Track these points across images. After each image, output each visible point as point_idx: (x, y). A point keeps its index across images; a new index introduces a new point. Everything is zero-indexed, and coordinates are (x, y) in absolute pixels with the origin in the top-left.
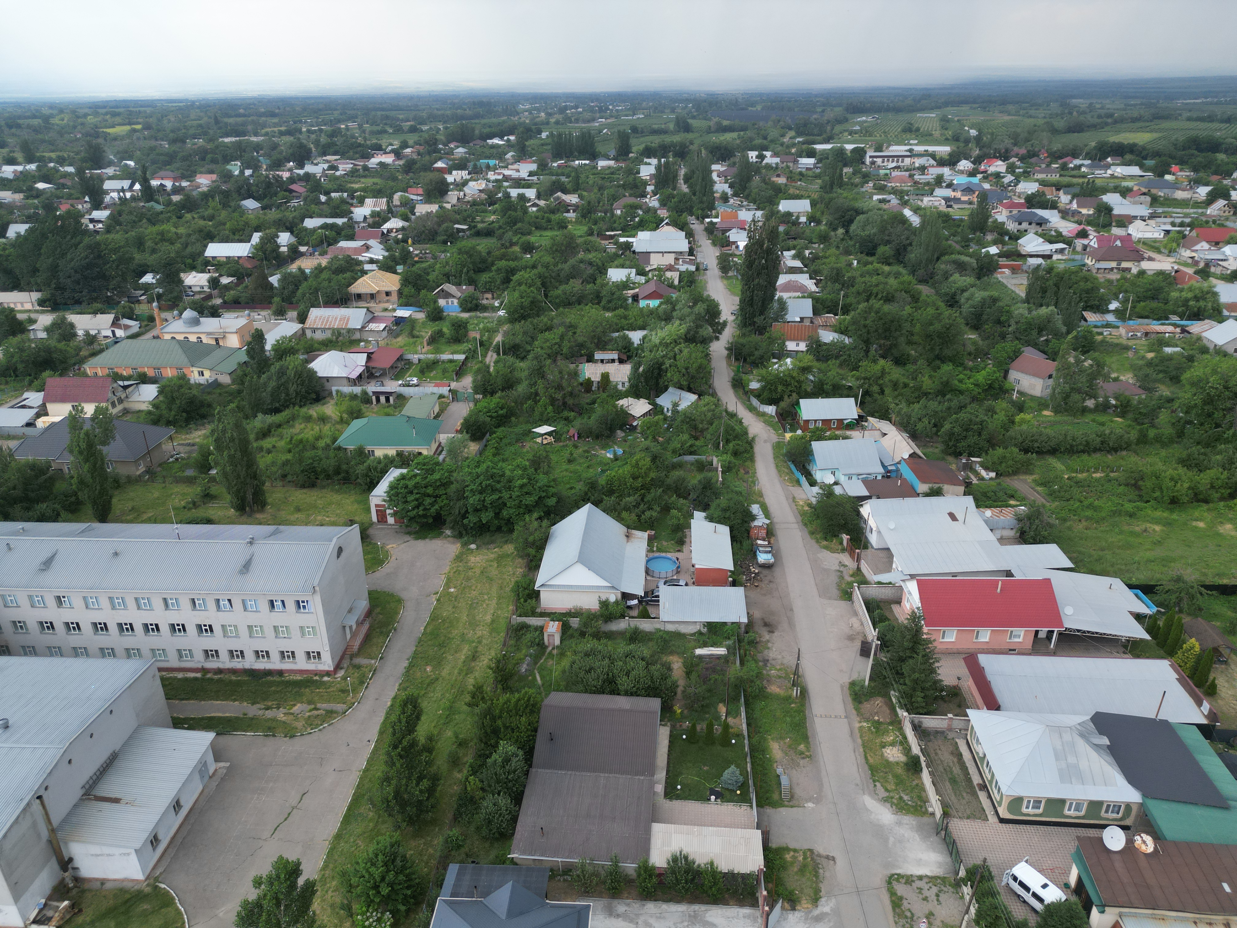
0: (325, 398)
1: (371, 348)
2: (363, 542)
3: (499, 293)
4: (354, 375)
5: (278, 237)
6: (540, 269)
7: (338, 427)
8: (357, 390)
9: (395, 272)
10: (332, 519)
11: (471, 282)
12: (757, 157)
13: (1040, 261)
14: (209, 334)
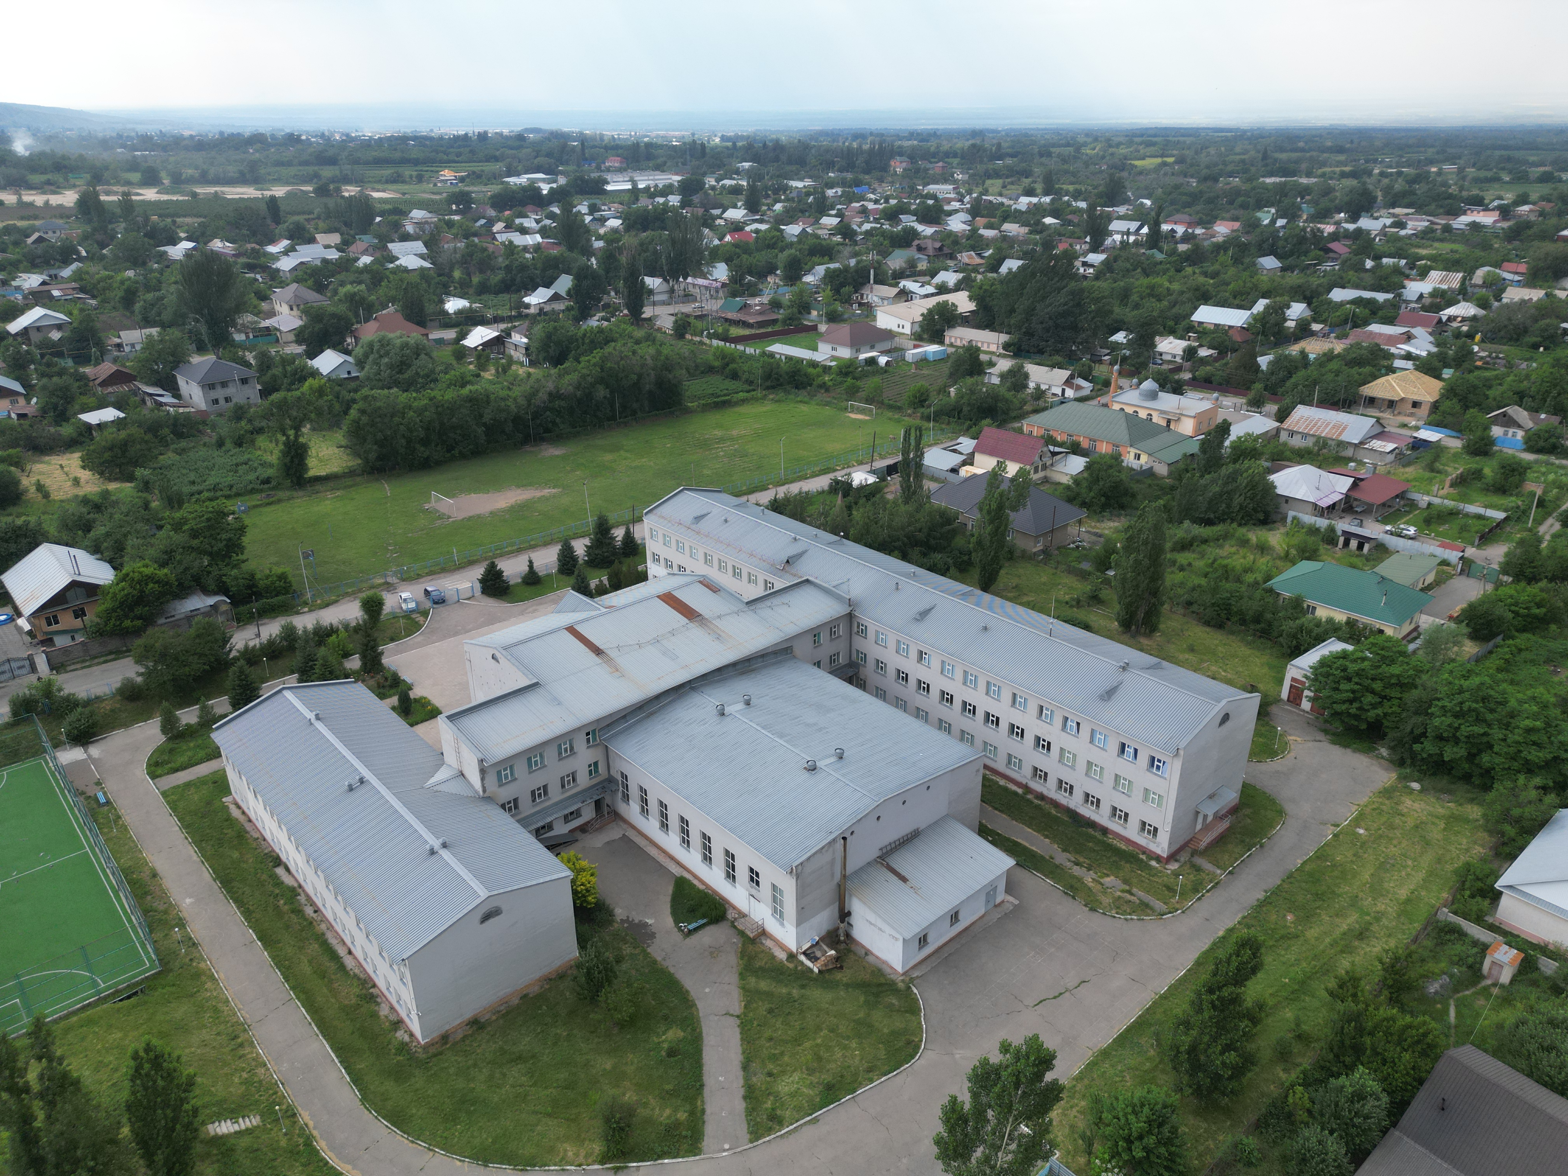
0: (1274, 522)
1: (1362, 473)
2: (1258, 719)
4: (1325, 503)
5: (1289, 308)
7: (1279, 563)
8: (1322, 523)
9: (1438, 377)
10: (1229, 676)
11: (1559, 410)
14: (1162, 412)
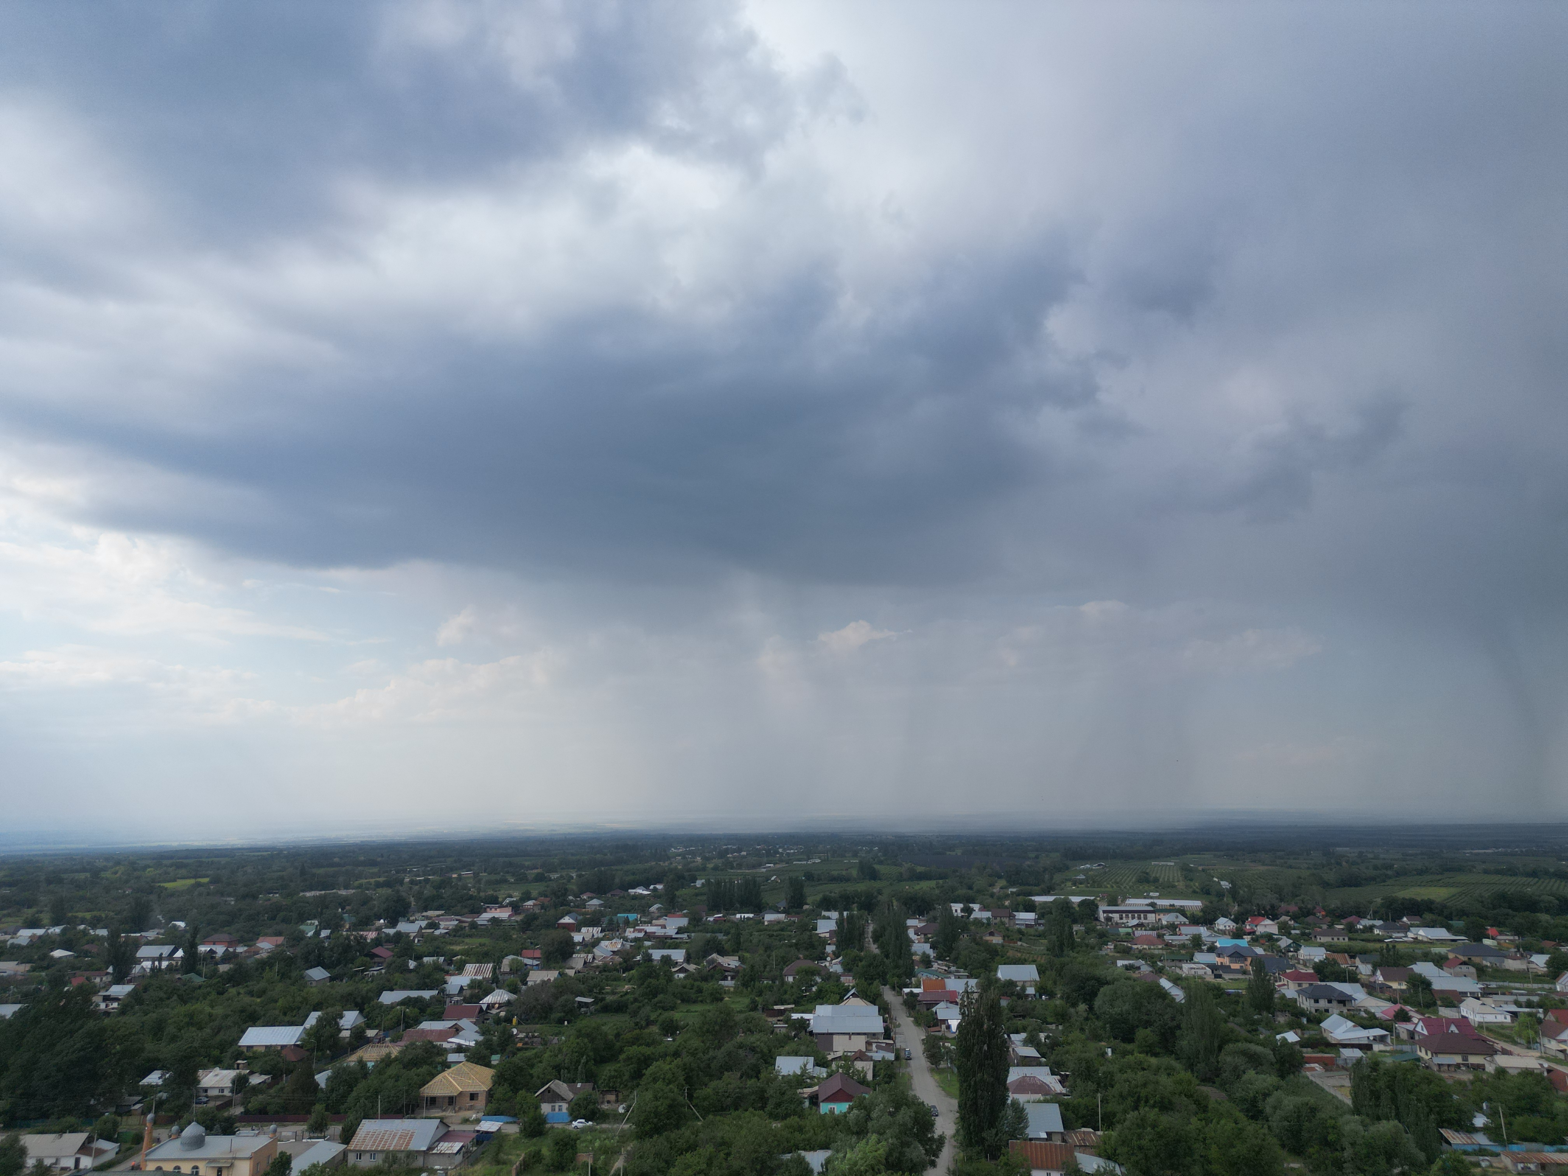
3: (626, 1093)
5: (341, 1017)
6: (687, 1059)
9: (488, 1065)
11: (590, 1077)
12: (962, 910)
13: (1357, 1053)
14: (210, 1161)
